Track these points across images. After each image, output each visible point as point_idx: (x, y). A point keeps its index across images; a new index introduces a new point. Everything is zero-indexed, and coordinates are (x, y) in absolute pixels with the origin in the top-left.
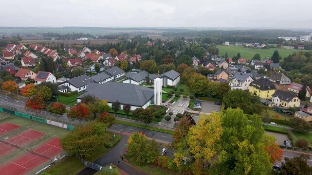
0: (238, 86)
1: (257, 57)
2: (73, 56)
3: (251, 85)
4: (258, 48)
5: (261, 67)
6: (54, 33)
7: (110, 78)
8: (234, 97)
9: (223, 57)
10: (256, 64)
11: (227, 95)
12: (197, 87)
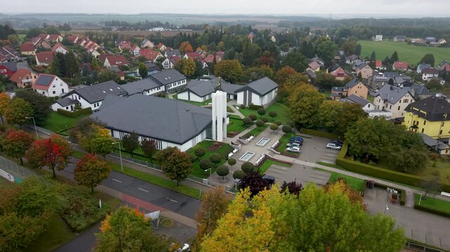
0: (383, 110)
1: (429, 60)
2: (123, 52)
3: (408, 109)
4: (431, 45)
5: (434, 77)
6: (120, 20)
7: (158, 88)
8: (368, 134)
9: (367, 59)
10: (426, 71)
11: (355, 128)
12: (299, 109)
